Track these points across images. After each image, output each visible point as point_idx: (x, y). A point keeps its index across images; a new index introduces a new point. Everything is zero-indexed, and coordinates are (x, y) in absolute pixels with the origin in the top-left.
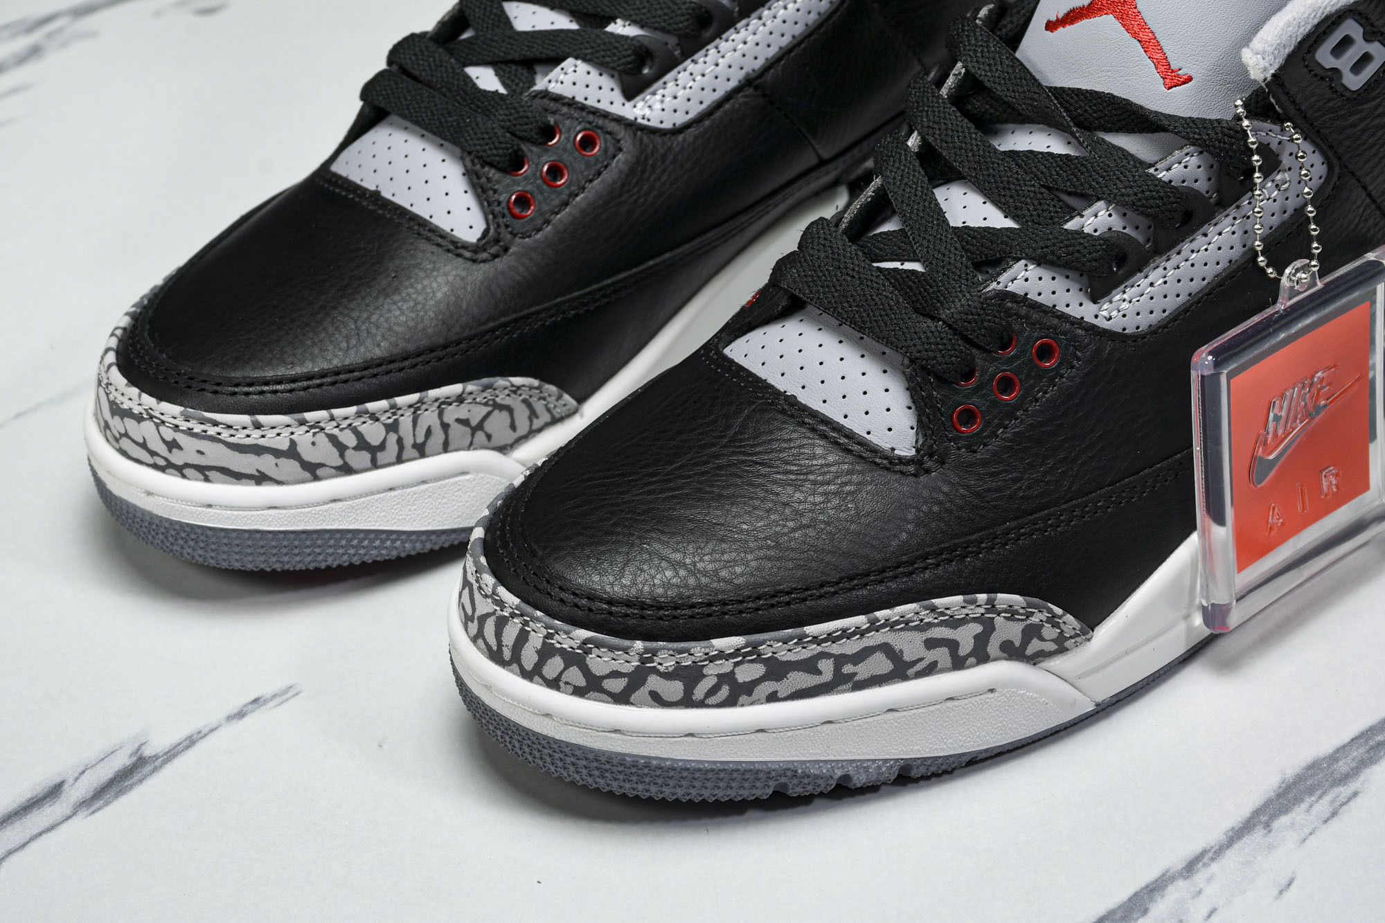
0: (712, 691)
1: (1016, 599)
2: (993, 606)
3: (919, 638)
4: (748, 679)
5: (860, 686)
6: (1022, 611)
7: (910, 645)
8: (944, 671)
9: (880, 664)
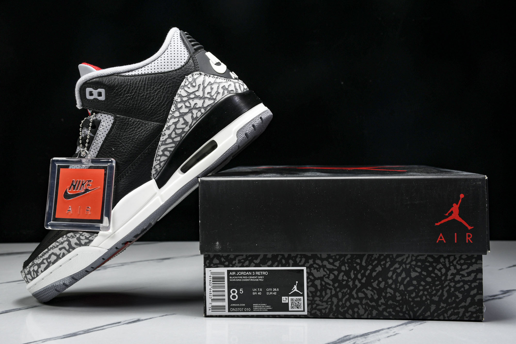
0: (34, 275)
2: (68, 237)
3: (57, 249)
4: (36, 270)
5: (54, 263)
7: (56, 251)
8: (67, 254)
9: (53, 258)
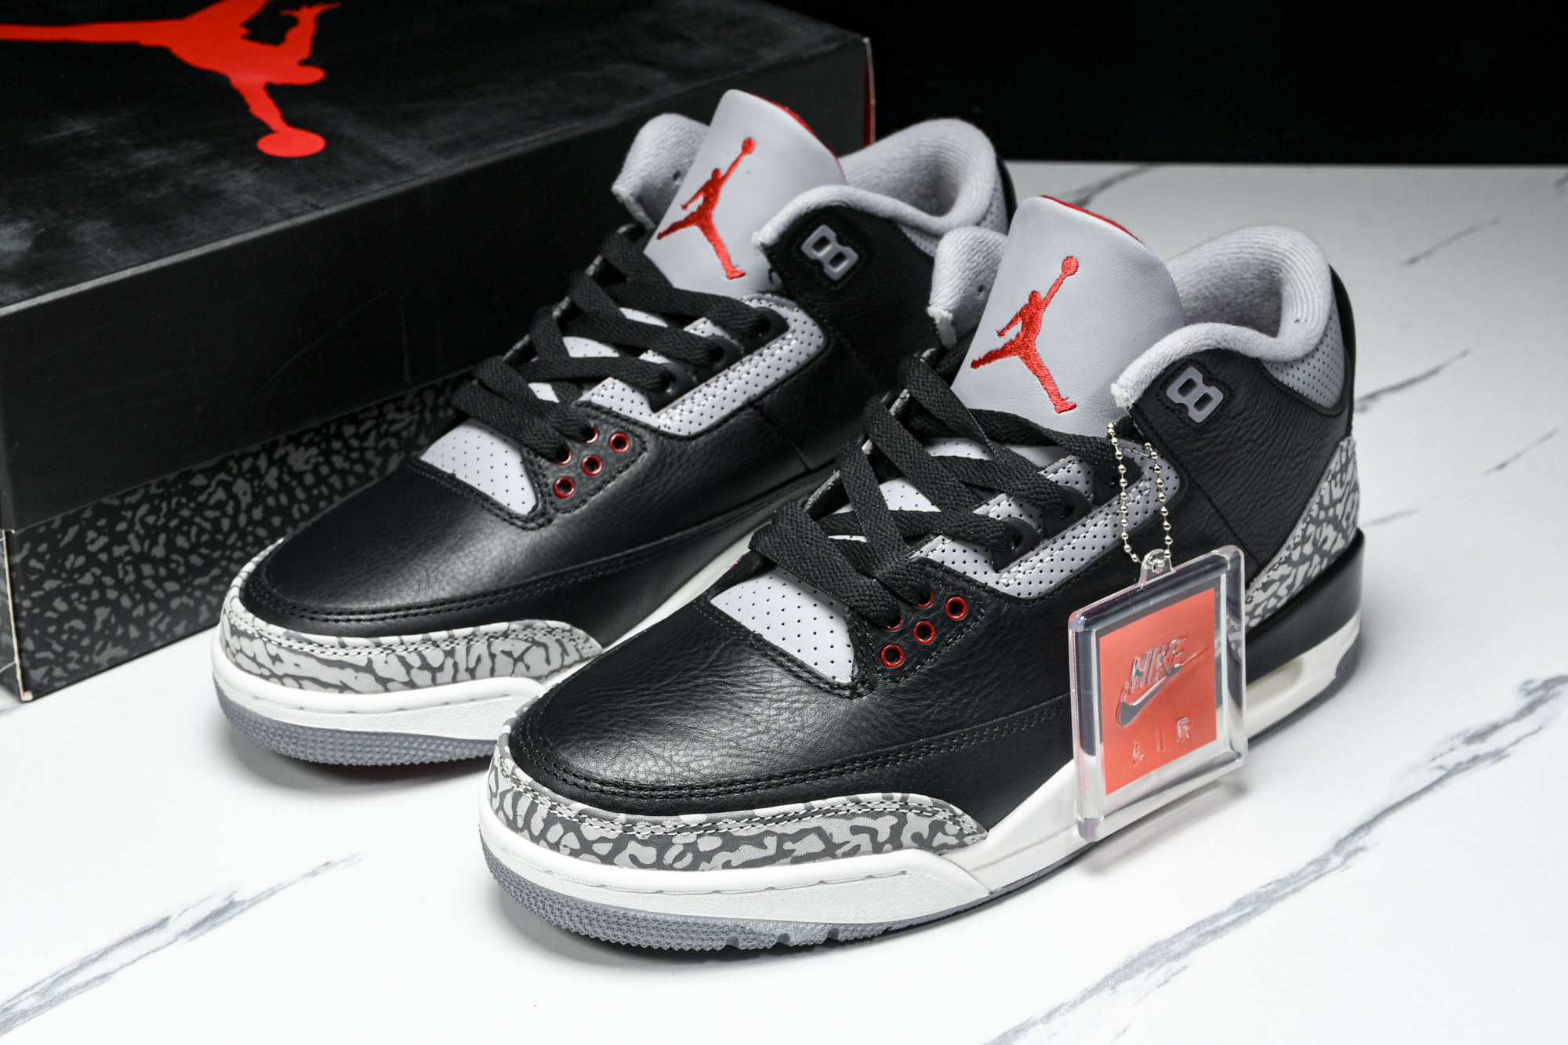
0: (679, 857)
1: (925, 800)
2: (906, 803)
3: (846, 824)
4: (707, 849)
5: (797, 860)
6: (929, 809)
7: (839, 830)
8: (865, 853)
9: (814, 844)
